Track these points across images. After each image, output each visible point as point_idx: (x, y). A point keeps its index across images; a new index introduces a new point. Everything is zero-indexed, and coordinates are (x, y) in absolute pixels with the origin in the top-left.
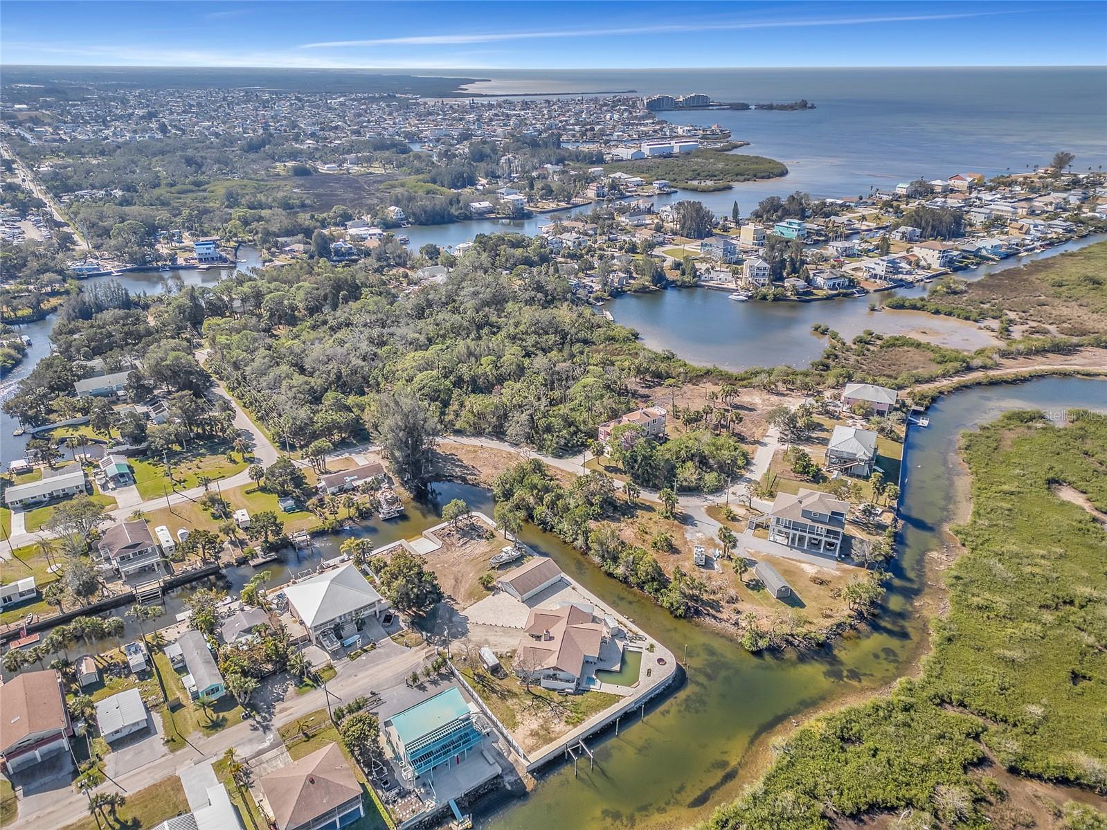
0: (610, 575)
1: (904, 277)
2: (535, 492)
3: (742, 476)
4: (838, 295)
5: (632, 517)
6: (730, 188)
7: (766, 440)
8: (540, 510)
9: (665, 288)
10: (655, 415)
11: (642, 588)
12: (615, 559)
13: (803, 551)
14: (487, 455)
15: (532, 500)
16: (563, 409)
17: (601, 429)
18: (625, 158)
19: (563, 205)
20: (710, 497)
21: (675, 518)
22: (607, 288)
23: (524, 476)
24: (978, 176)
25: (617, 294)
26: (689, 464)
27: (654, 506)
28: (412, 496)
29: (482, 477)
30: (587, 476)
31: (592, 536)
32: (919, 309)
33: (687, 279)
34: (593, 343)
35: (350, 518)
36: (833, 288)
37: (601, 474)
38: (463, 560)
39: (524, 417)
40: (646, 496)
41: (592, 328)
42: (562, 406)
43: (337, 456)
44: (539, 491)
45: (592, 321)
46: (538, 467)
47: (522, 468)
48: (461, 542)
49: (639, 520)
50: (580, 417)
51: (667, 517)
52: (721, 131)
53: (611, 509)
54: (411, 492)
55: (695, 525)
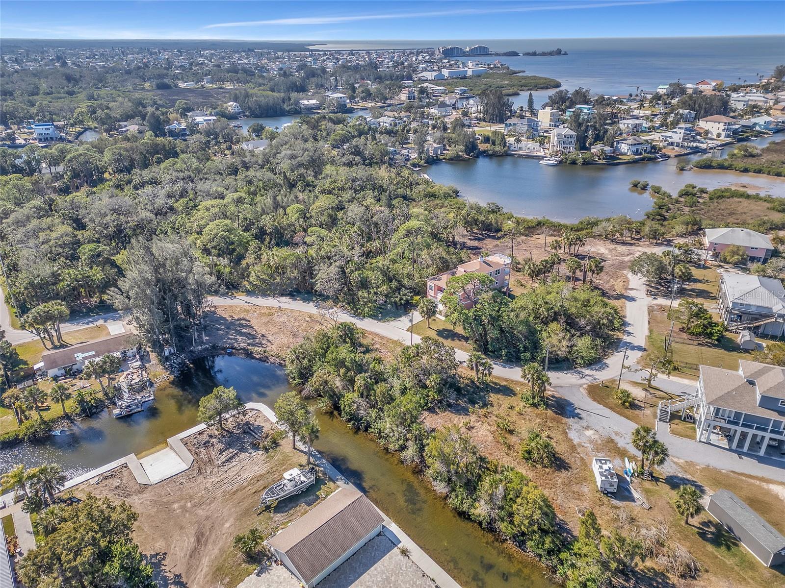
0: (464, 515)
1: (699, 145)
2: (342, 371)
3: (619, 340)
4: (643, 159)
5: (485, 405)
6: (518, 94)
7: (632, 294)
8: (351, 399)
9: (477, 157)
10: (497, 264)
11: (522, 544)
12: (471, 487)
13: (761, 460)
14: (284, 319)
15: (338, 383)
16: (382, 261)
17: (431, 284)
18: (429, 78)
19: (380, 104)
20: (587, 372)
21: (548, 406)
22: (423, 156)
23: (328, 347)
24: (719, 82)
25: (433, 161)
26: (554, 326)
27: (512, 386)
28: (172, 378)
29: (273, 349)
30: (417, 347)
31: (432, 446)
32: (727, 168)
33: (498, 148)
34: (414, 200)
35: (67, 417)
36: (637, 153)
37: (435, 342)
38: (219, 493)
39: (334, 269)
40: (501, 372)
41: (411, 185)
42: (381, 258)
43: (87, 324)
44: (348, 370)
45: (411, 179)
46: (349, 335)
47: (325, 335)
48: (223, 458)
49: (494, 410)
50: (404, 268)
51: (534, 405)
52: (502, 65)
53: (454, 395)
54: (172, 373)
55: (578, 416)
